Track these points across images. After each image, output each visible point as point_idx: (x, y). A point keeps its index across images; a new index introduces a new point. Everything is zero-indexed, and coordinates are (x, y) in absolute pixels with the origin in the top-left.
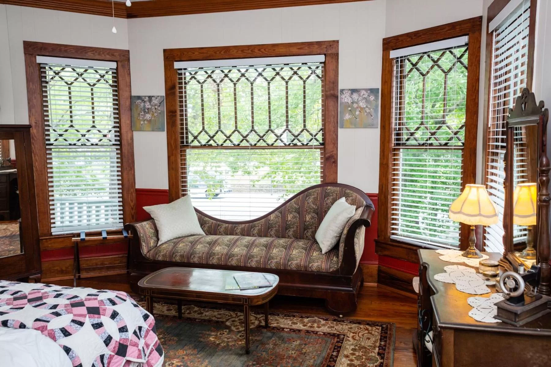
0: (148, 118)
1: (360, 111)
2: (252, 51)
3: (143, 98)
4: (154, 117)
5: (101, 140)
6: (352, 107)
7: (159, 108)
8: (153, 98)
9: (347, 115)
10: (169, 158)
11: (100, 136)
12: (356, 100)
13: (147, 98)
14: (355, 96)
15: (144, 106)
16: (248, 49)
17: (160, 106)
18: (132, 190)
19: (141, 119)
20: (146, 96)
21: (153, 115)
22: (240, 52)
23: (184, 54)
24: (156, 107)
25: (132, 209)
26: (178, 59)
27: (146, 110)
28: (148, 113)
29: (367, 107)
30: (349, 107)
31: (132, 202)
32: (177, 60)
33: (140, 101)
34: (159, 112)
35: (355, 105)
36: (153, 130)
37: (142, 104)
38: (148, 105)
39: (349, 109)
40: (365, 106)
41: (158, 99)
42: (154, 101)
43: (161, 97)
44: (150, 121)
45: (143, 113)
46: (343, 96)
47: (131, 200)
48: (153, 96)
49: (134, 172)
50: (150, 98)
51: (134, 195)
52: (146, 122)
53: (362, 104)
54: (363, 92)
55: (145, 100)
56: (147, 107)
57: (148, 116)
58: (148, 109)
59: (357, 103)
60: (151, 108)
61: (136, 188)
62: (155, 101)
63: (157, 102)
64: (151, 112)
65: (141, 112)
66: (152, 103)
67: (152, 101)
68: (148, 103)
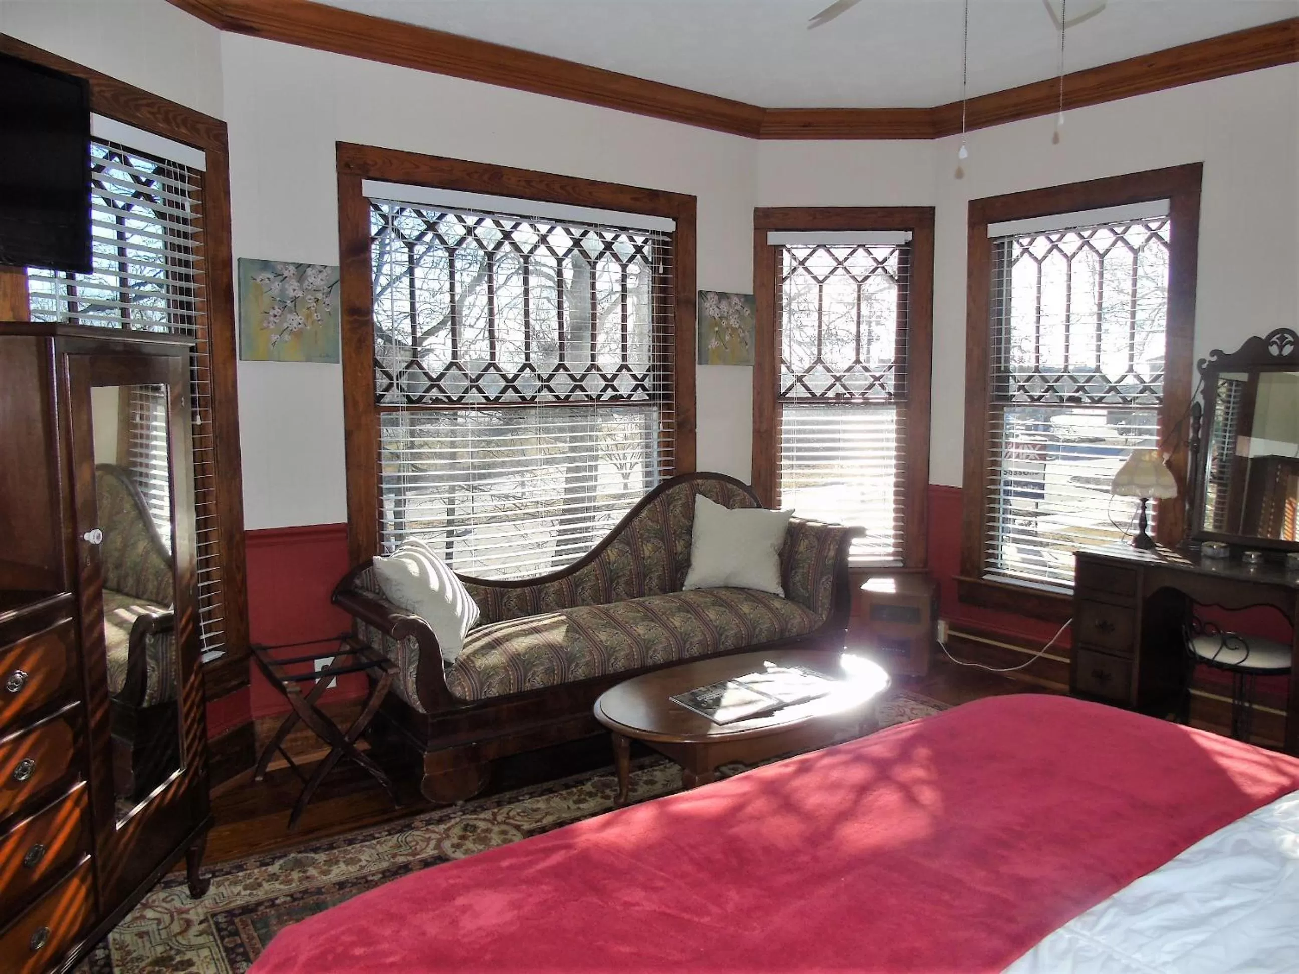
0: (295, 324)
1: (731, 335)
2: (547, 185)
3: (279, 267)
4: (313, 323)
6: (720, 326)
7: (327, 300)
8: (309, 270)
9: (713, 340)
10: (349, 435)
12: (725, 314)
13: (292, 268)
14: (724, 305)
15: (283, 291)
16: (541, 182)
17: (329, 293)
18: (238, 537)
19: (271, 326)
20: (288, 263)
21: (308, 316)
22: (523, 184)
23: (392, 164)
24: (319, 296)
26: (378, 176)
27: (289, 304)
28: (295, 310)
29: (740, 327)
30: (716, 325)
32: (371, 175)
33: (269, 275)
34: (327, 309)
35: (724, 324)
36: (308, 360)
37: (276, 286)
38: (292, 288)
39: (716, 329)
40: (737, 326)
41: (323, 275)
42: (311, 279)
44: (298, 334)
45: (277, 311)
46: (707, 305)
47: (236, 566)
48: (309, 265)
50: (301, 268)
52: (286, 337)
53: (733, 322)
54: (735, 300)
55: (286, 273)
56: (291, 293)
57: (294, 320)
58: (294, 300)
59: (727, 319)
60: (304, 298)
62: (315, 280)
63: (322, 283)
64: (304, 310)
65: (273, 308)
66: (306, 283)
67: (306, 278)
68: (295, 284)
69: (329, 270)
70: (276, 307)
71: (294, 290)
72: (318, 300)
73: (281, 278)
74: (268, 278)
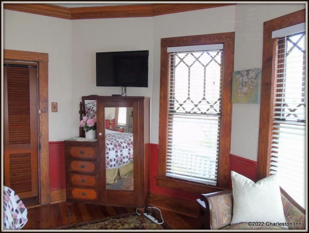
0: (245, 91)
3: (242, 72)
4: (250, 90)
5: (208, 110)
7: (255, 81)
8: (250, 72)
11: (208, 106)
13: (245, 72)
15: (243, 80)
17: (256, 78)
18: (227, 155)
19: (239, 92)
20: (244, 71)
21: (249, 87)
23: (284, 21)
24: (253, 80)
25: (226, 171)
26: (278, 28)
27: (244, 84)
28: (245, 86)
31: (226, 165)
32: (275, 29)
33: (239, 76)
34: (255, 84)
36: (248, 103)
37: (241, 78)
38: (245, 79)
41: (254, 73)
42: (251, 75)
43: (258, 69)
44: (246, 94)
45: (241, 87)
47: (225, 163)
48: (250, 70)
49: (230, 139)
50: (248, 71)
51: (228, 159)
52: (243, 95)
55: (243, 74)
56: (245, 80)
57: (245, 89)
58: (245, 82)
60: (248, 81)
61: (230, 153)
63: (254, 75)
64: (248, 85)
65: (240, 86)
66: (249, 76)
67: (249, 75)
68: (246, 77)
69: (256, 70)
70: (240, 85)
71: (246, 79)
72: (252, 81)
73: (242, 76)
74: (239, 77)
